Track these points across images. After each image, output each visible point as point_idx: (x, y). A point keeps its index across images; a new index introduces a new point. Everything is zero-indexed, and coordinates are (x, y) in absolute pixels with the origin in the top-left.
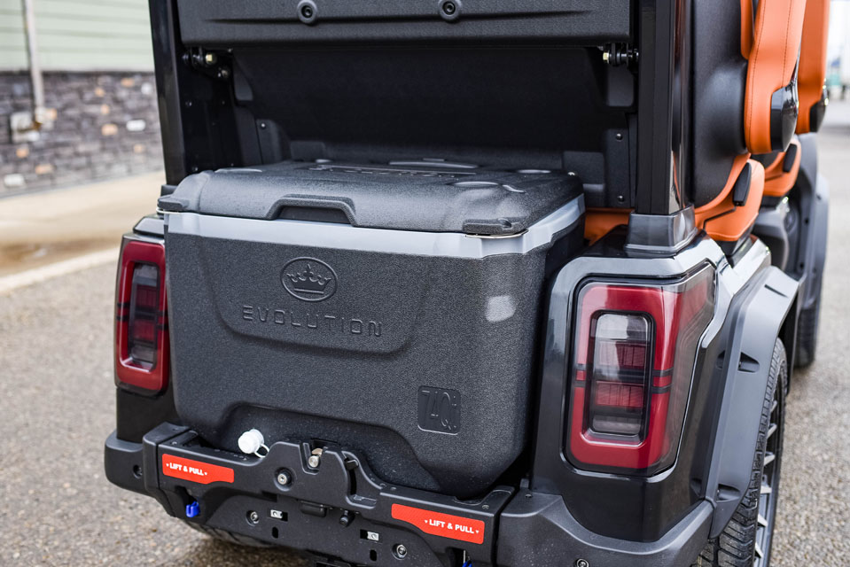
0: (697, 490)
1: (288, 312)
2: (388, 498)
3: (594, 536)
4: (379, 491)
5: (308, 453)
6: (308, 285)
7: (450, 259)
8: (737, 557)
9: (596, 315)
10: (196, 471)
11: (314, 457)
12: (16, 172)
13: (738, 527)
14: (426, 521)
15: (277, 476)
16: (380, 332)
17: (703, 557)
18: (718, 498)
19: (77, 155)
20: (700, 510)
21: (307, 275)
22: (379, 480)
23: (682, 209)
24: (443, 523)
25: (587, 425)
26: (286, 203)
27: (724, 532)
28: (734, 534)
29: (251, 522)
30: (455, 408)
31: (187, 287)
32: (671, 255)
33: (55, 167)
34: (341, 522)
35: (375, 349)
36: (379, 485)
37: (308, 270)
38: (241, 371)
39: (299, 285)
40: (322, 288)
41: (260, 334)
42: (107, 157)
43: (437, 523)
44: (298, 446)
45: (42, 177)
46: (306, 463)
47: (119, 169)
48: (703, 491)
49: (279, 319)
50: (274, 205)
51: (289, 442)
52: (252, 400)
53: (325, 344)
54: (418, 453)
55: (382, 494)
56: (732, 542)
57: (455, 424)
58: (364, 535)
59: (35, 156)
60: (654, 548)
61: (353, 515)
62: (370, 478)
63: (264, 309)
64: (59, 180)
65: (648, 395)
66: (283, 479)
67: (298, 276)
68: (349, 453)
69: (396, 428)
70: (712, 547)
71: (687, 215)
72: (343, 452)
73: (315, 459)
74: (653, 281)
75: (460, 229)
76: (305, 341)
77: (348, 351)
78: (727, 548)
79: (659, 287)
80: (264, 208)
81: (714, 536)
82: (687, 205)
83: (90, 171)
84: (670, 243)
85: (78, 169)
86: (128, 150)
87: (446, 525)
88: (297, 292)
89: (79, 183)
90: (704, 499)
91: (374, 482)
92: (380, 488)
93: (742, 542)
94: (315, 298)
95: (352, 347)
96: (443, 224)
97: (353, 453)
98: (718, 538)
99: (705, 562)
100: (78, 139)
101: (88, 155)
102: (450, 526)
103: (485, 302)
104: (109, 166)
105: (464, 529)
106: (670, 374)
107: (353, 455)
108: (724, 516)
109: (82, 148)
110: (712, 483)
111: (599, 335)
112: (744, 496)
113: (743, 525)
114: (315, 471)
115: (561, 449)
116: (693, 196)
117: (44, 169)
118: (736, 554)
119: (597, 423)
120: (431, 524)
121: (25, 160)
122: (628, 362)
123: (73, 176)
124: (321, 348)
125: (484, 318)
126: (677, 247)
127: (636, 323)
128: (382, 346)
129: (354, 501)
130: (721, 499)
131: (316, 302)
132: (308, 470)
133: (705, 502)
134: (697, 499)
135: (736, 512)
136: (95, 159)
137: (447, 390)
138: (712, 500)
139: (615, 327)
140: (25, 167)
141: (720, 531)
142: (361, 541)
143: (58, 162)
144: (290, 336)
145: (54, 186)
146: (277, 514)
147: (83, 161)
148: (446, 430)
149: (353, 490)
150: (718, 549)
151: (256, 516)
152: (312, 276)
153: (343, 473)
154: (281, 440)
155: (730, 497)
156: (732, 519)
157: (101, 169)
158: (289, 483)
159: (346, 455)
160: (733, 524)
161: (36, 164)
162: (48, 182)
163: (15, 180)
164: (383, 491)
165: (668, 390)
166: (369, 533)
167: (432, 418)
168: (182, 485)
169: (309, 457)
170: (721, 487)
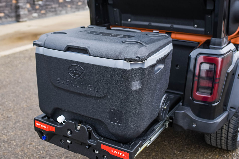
0: (225, 108)
1: (70, 81)
2: (100, 142)
3: (198, 118)
4: (98, 139)
5: (77, 125)
6: (76, 73)
7: (120, 69)
8: (234, 125)
9: (201, 63)
10: (45, 127)
11: (78, 127)
12: (36, 12)
13: (235, 118)
14: (111, 151)
15: (67, 131)
16: (98, 91)
17: (225, 125)
18: (230, 110)
19: (52, 8)
20: (225, 113)
21: (76, 70)
22: (98, 135)
23: (225, 36)
24: (117, 152)
25: (197, 90)
26: (69, 47)
27: (231, 119)
28: (234, 119)
29: (62, 143)
30: (121, 116)
31: (41, 70)
32: (221, 49)
33: (46, 11)
34: (86, 148)
35: (96, 96)
36: (98, 137)
37: (76, 68)
38: (57, 98)
39: (73, 73)
40: (80, 75)
41: (62, 87)
42: (60, 9)
43: (115, 152)
44: (74, 123)
45: (43, 14)
46: (76, 128)
47: (64, 12)
48: (226, 108)
49: (68, 83)
50: (66, 47)
51: (71, 121)
52: (60, 107)
53: (81, 93)
54: (109, 129)
55: (98, 141)
56: (233, 121)
57: (121, 121)
58: (94, 151)
59: (40, 8)
60: (213, 121)
61: (90, 146)
62: (95, 135)
63: (63, 80)
64: (47, 15)
65: (213, 84)
66: (69, 132)
67: (73, 70)
68: (89, 127)
69: (103, 121)
70: (228, 122)
71: (226, 38)
72: (87, 126)
73: (79, 127)
74: (216, 55)
75: (123, 59)
76: (75, 91)
77: (88, 95)
78: (232, 123)
79: (218, 57)
80: (63, 47)
81: (229, 119)
82: (226, 35)
83: (56, 13)
84: (221, 45)
85: (52, 12)
86: (66, 6)
87: (117, 153)
88: (73, 75)
89: (52, 16)
90: (226, 110)
91: (97, 136)
92: (98, 138)
93: (236, 121)
94: (78, 78)
95: (89, 94)
96: (118, 57)
97: (90, 126)
98: (229, 120)
99: (226, 126)
100: (52, 3)
101: (55, 8)
102: (119, 153)
103: (131, 83)
104: (61, 11)
105: (123, 155)
106: (219, 79)
107: (90, 127)
108: (231, 115)
109: (54, 6)
110: (229, 106)
111: (202, 68)
112: (237, 110)
113: (236, 117)
114: (79, 131)
115: (190, 96)
116: (228, 33)
117: (43, 12)
118: (234, 124)
119: (200, 90)
120: (113, 152)
121: (38, 9)
122: (209, 75)
123: (51, 14)
124: (80, 93)
125: (131, 89)
126: (223, 47)
127: (211, 66)
128: (98, 95)
129: (90, 142)
130: (231, 110)
131: (79, 79)
132: (77, 130)
133: (226, 111)
134: (225, 110)
135: (235, 114)
136: (57, 9)
137: (118, 111)
138: (228, 110)
139: (206, 67)
140: (38, 11)
141: (230, 118)
142: (93, 153)
143: (47, 10)
144: (71, 89)
145: (46, 17)
146: (69, 142)
147: (53, 10)
148: (118, 123)
149: (90, 138)
150: (229, 123)
151: (63, 141)
152: (77, 71)
153: (87, 133)
154: (69, 120)
155: (233, 110)
156: (234, 115)
157: (58, 12)
158: (71, 133)
159: (88, 127)
160: (234, 117)
161: (41, 10)
162: (44, 16)
163: (35, 15)
164: (99, 140)
165: (219, 83)
166: (96, 151)
167: (114, 119)
168: (41, 130)
169: (77, 126)
170: (231, 107)
